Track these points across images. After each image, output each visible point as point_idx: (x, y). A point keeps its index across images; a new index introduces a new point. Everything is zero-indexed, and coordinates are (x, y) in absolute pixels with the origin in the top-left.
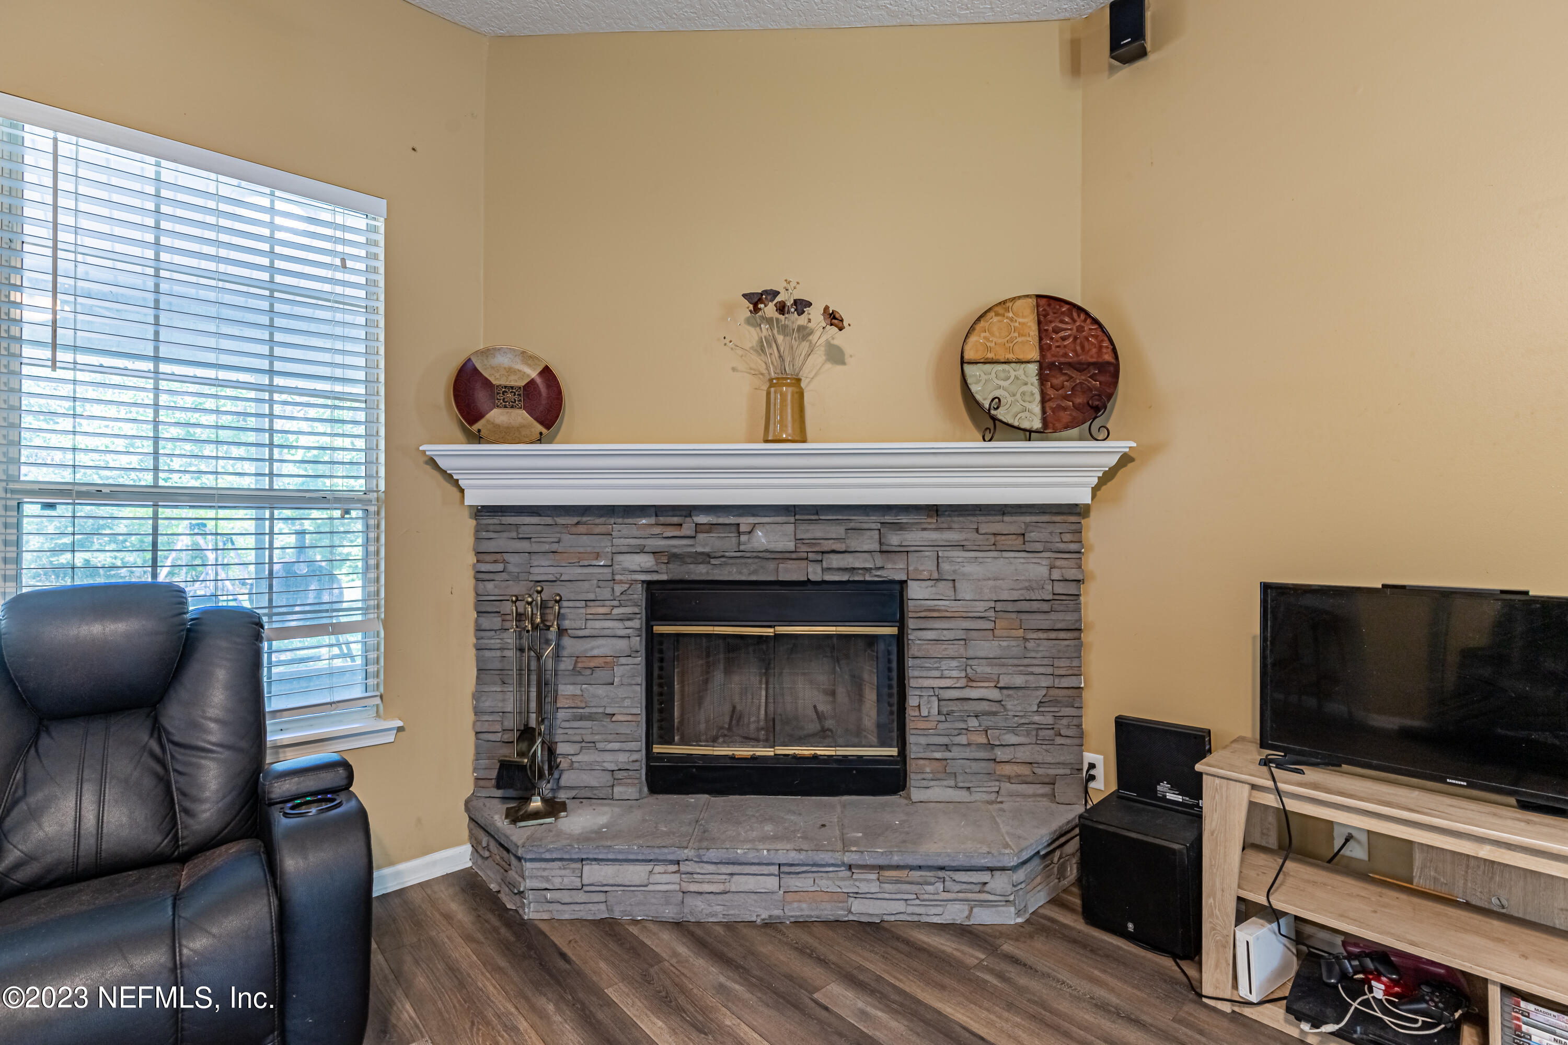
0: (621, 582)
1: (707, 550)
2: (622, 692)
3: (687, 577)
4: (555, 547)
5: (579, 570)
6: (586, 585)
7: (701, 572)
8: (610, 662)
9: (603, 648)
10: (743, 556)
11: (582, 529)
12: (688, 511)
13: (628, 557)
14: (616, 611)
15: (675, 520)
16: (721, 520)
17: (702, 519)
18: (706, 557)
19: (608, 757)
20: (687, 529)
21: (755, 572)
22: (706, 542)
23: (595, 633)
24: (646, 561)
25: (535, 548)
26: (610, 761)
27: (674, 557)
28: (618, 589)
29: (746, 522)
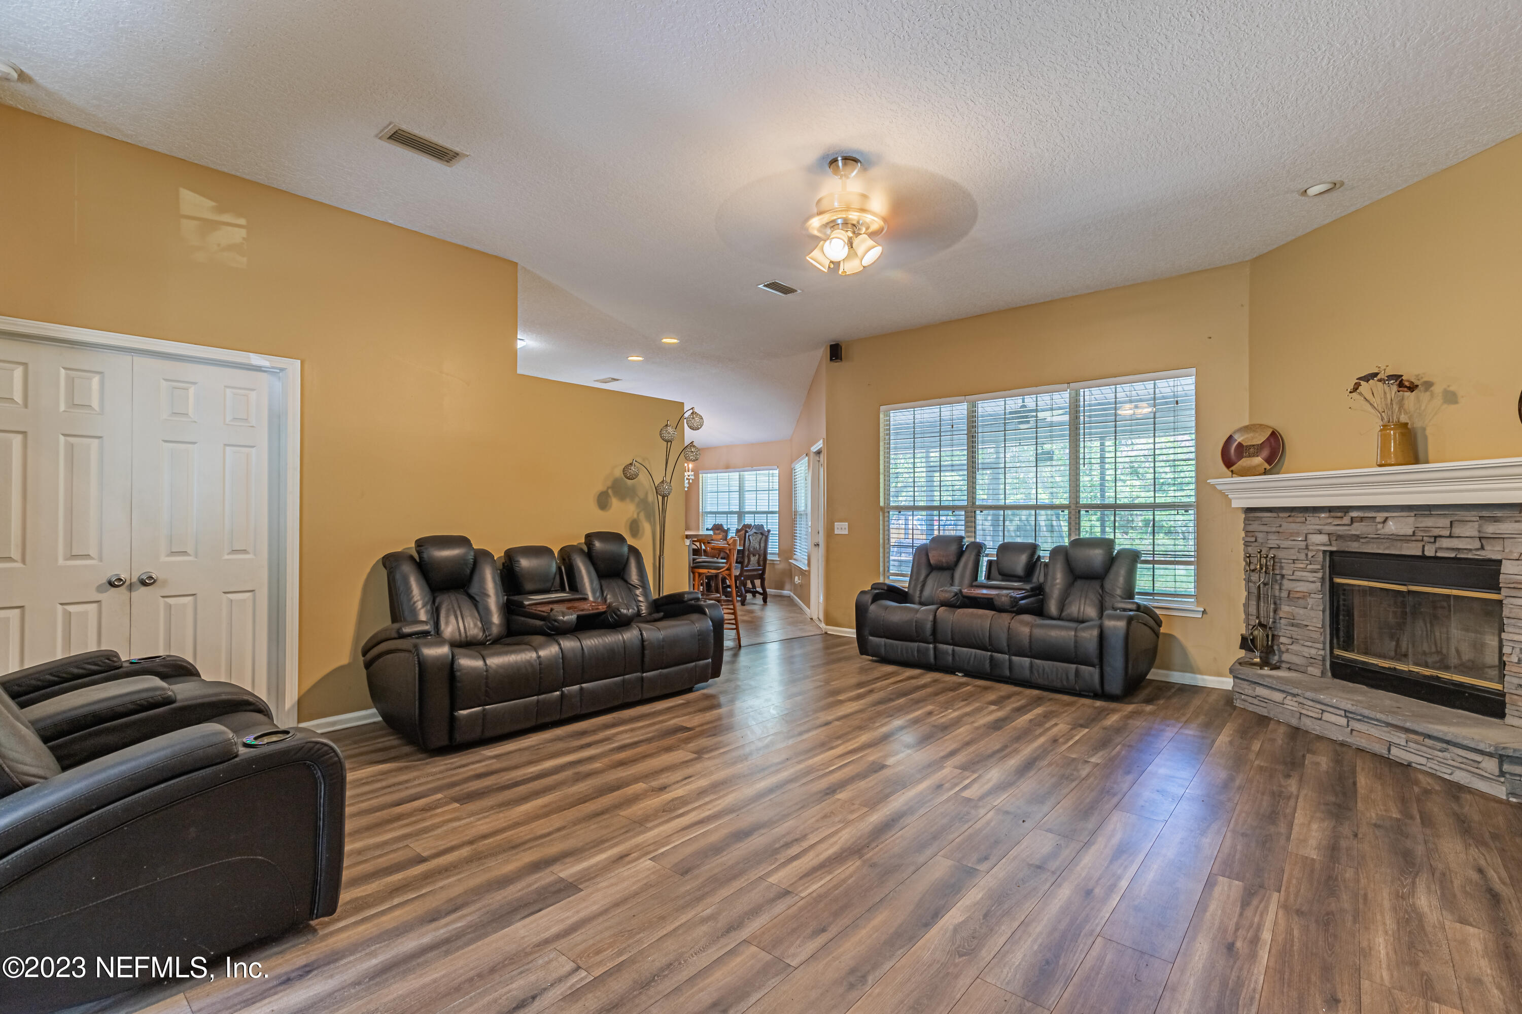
0: (1312, 550)
1: (1357, 533)
2: (1312, 613)
3: (1347, 549)
4: (1278, 529)
5: (1291, 543)
6: (1292, 551)
7: (1354, 547)
8: (1305, 596)
9: (1302, 587)
10: (1379, 538)
11: (1290, 519)
12: (1346, 509)
13: (1314, 536)
14: (1309, 567)
15: (1339, 514)
16: (1366, 515)
17: (1354, 514)
18: (1357, 538)
19: (1306, 649)
20: (1346, 520)
21: (1388, 548)
22: (1357, 529)
23: (1298, 578)
24: (1324, 538)
25: (1269, 529)
26: (1307, 652)
27: (1339, 537)
28: (1310, 554)
29: (1380, 516)
